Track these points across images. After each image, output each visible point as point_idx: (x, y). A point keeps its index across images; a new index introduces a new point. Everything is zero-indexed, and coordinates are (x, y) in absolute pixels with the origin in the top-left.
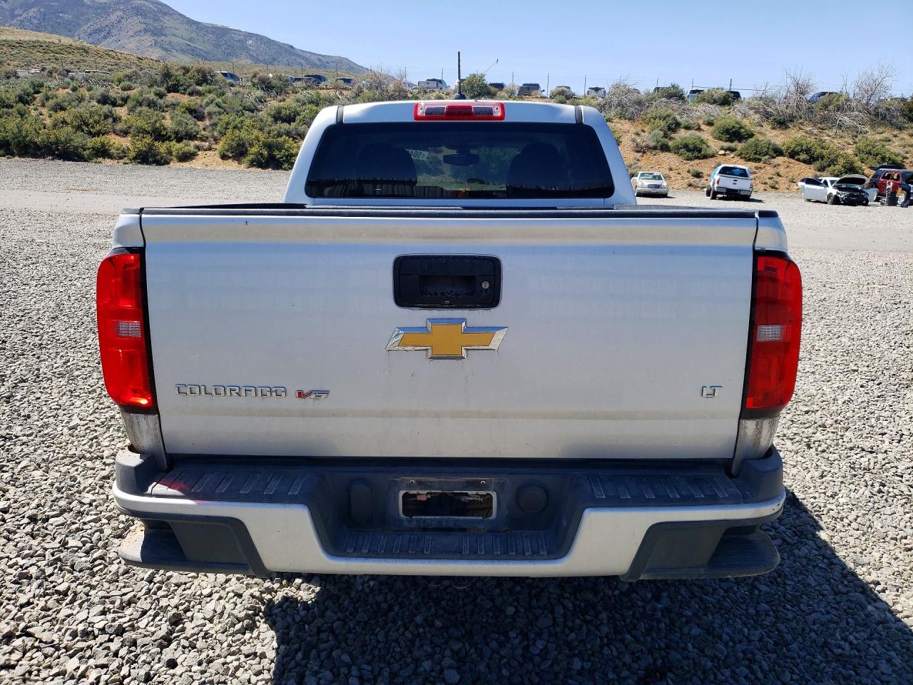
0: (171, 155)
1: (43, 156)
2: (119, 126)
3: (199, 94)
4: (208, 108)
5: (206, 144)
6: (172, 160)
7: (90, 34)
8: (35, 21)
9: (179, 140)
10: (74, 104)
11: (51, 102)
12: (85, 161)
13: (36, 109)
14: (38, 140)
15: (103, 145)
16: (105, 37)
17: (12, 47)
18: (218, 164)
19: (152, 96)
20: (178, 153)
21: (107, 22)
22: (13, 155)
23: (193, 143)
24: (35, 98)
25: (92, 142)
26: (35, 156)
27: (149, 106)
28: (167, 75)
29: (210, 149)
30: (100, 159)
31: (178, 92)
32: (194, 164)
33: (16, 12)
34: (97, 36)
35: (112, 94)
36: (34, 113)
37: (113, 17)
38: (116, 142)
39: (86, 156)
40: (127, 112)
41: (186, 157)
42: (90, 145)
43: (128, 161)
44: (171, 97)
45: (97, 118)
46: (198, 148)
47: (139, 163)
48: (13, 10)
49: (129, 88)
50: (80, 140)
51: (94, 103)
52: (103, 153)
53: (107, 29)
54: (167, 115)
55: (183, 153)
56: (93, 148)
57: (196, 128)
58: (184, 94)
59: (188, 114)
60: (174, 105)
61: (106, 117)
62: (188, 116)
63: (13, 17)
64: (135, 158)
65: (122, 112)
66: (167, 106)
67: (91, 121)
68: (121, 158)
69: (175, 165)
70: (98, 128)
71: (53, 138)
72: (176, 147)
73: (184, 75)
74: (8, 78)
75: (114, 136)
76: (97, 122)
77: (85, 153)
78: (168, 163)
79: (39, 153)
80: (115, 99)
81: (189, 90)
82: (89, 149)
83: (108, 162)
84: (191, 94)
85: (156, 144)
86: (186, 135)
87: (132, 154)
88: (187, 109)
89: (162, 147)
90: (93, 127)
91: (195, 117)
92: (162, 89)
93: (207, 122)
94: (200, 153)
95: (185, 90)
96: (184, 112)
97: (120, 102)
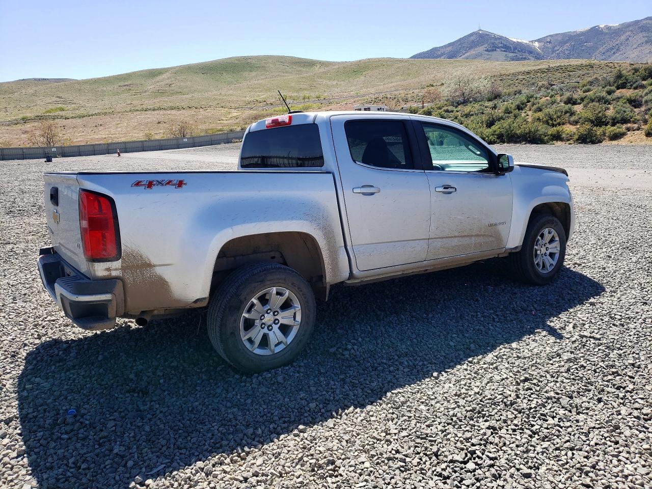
0: (605, 136)
1: (520, 142)
2: (573, 118)
3: (643, 87)
4: (646, 97)
5: (636, 126)
6: (605, 139)
7: (604, 53)
8: (567, 52)
9: (613, 125)
10: (548, 106)
11: (535, 107)
12: (545, 143)
13: (525, 112)
14: (518, 132)
15: (558, 132)
16: (614, 53)
17: (543, 72)
18: (641, 140)
19: (604, 94)
20: (610, 134)
21: (618, 42)
22: (504, 142)
23: (624, 126)
24: (526, 106)
25: (552, 131)
26: (516, 142)
27: (599, 101)
28: (619, 76)
29: (638, 129)
30: (554, 142)
31: (625, 88)
32: (622, 142)
33: (556, 48)
34: (609, 53)
35: (576, 96)
36: (523, 115)
37: (623, 38)
38: (569, 129)
39: (546, 141)
40: (582, 108)
41: (616, 137)
42: (550, 133)
43: (572, 142)
44: (618, 93)
45: (559, 114)
46: (628, 129)
47: (579, 143)
48: (554, 47)
49: (589, 90)
50: (543, 130)
51: (563, 104)
52: (557, 137)
53: (617, 47)
54: (611, 107)
55: (614, 134)
56: (551, 135)
57: (631, 114)
58: (630, 89)
59: (628, 104)
60: (619, 98)
61: (566, 112)
62: (628, 105)
63: (553, 51)
64: (577, 140)
65: (578, 108)
66: (613, 100)
67: (555, 116)
68: (568, 140)
69: (606, 143)
70: (559, 121)
71: (527, 131)
72: (610, 129)
73: (633, 74)
74: (515, 94)
75: (568, 125)
76: (558, 117)
77: (545, 138)
78: (601, 142)
79: (518, 140)
80: (576, 99)
81: (634, 85)
82: (548, 135)
83: (559, 143)
84: (635, 88)
85: (595, 128)
86: (621, 120)
87: (576, 137)
88: (628, 100)
89: (599, 131)
90: (555, 121)
91: (633, 106)
92: (613, 88)
93: (643, 109)
94: (629, 133)
95: (631, 85)
96: (625, 103)
97: (579, 101)
